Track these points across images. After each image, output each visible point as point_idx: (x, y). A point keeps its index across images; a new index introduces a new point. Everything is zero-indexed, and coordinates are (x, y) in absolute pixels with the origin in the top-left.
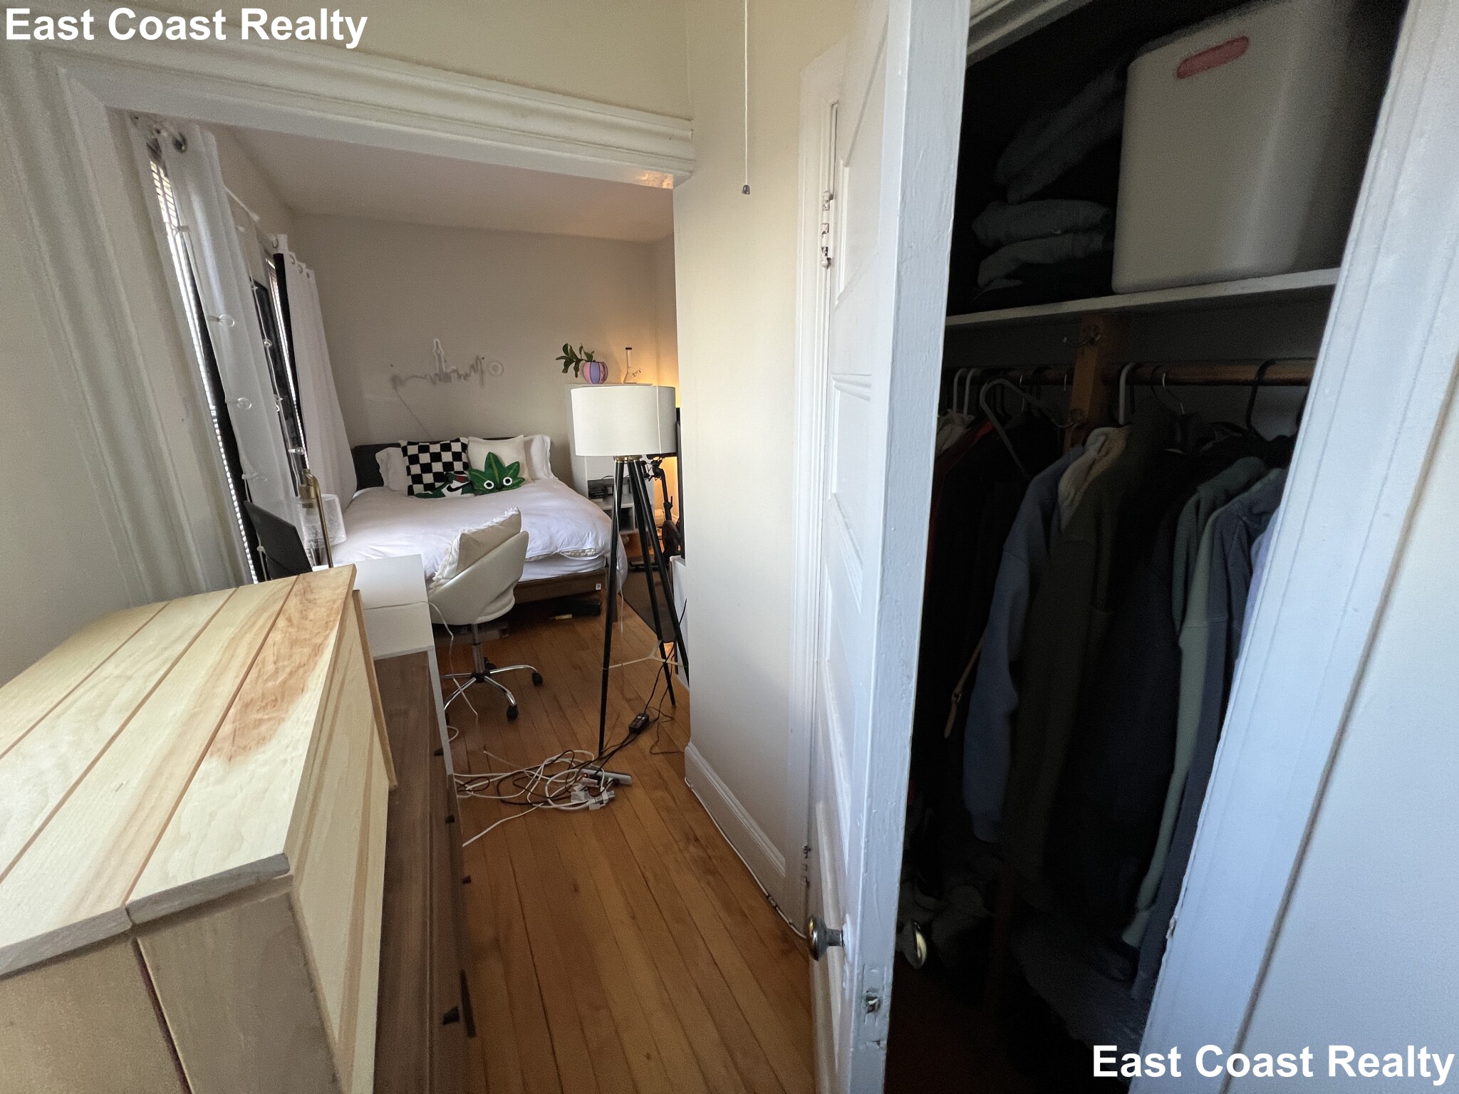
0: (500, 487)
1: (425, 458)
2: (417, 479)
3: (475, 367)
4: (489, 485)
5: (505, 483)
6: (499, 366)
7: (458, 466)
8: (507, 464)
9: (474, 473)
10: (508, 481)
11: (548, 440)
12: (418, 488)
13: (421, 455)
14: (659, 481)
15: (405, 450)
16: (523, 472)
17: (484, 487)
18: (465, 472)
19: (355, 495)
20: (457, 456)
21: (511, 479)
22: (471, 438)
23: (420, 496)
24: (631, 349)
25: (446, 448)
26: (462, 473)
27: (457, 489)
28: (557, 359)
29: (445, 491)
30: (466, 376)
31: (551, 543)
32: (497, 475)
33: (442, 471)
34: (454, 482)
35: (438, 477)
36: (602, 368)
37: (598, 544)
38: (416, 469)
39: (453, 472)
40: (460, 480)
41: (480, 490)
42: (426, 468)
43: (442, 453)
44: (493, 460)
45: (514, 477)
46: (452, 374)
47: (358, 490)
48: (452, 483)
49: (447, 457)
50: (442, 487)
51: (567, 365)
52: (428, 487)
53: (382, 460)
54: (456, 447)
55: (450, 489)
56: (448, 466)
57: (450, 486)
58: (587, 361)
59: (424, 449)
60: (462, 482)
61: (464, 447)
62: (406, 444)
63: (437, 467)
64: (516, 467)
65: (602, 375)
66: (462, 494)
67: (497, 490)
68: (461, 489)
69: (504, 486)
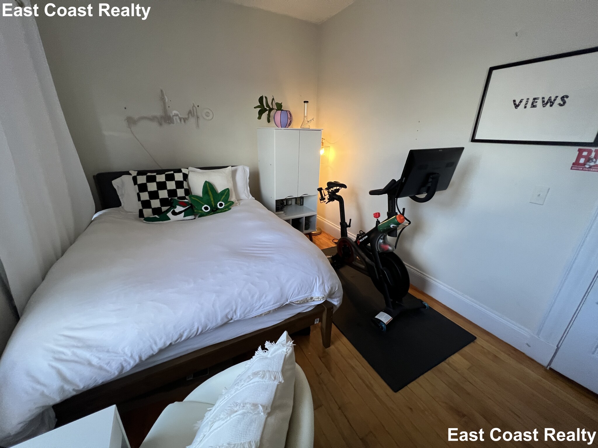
0: (215, 210)
1: (152, 187)
2: (146, 204)
3: (192, 112)
4: (206, 208)
5: (219, 207)
6: (211, 113)
7: (181, 193)
8: (220, 190)
9: (193, 198)
10: (221, 205)
11: (248, 170)
12: (148, 212)
13: (149, 184)
14: (336, 203)
15: (135, 179)
16: (232, 197)
17: (202, 210)
18: (187, 197)
19: (95, 216)
20: (179, 185)
21: (223, 203)
22: (190, 168)
23: (148, 220)
24: (307, 102)
25: (170, 178)
26: (184, 198)
27: (180, 213)
28: (255, 108)
29: (169, 214)
30: (185, 120)
31: (282, 296)
32: (212, 199)
33: (167, 197)
34: (178, 206)
35: (164, 202)
36: (289, 116)
38: (145, 196)
39: (176, 198)
40: (183, 205)
41: (199, 213)
42: (154, 195)
43: (167, 182)
44: (208, 187)
45: (226, 201)
46: (174, 118)
47: (96, 212)
48: (176, 208)
49: (171, 185)
50: (167, 211)
51: (261, 113)
52: (156, 211)
53: (118, 186)
54: (179, 177)
55: (174, 213)
56: (173, 193)
57: (174, 211)
58: (277, 110)
59: (152, 179)
60: (184, 207)
61: (185, 176)
62: (136, 175)
63: (163, 194)
64: (226, 192)
65: (289, 121)
66: (184, 217)
67: (212, 213)
68: (183, 213)
69: (218, 209)
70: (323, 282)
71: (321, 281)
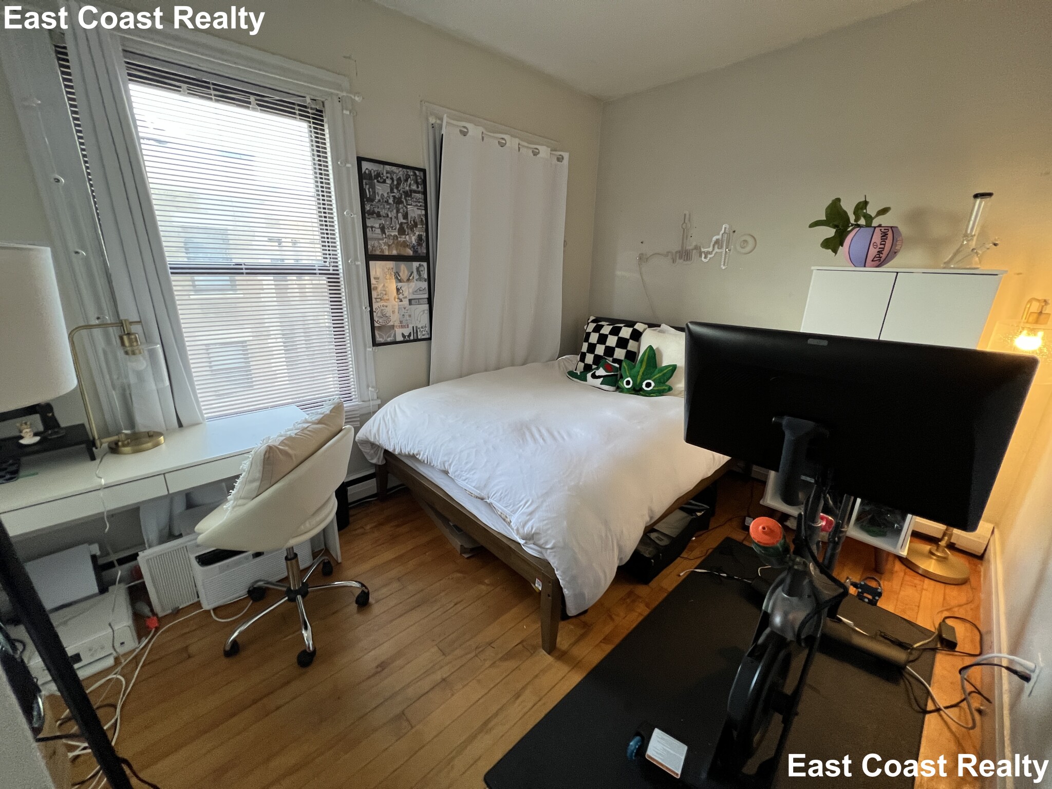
0: (638, 388)
4: (628, 383)
5: (644, 386)
10: (648, 385)
17: (623, 384)
20: (622, 343)
21: (653, 384)
22: (646, 326)
24: (987, 195)
25: (616, 331)
27: (599, 377)
29: (590, 375)
32: (644, 374)
35: (596, 359)
37: (524, 526)
40: (609, 369)
41: (618, 385)
43: (610, 336)
44: (647, 355)
45: (659, 382)
48: (599, 369)
49: (612, 341)
55: (594, 376)
56: (609, 351)
57: (596, 372)
60: (606, 372)
61: (636, 334)
64: (668, 371)
65: (874, 251)
66: (601, 384)
67: (633, 392)
68: (602, 379)
69: (641, 389)
70: (531, 513)
71: (531, 509)
